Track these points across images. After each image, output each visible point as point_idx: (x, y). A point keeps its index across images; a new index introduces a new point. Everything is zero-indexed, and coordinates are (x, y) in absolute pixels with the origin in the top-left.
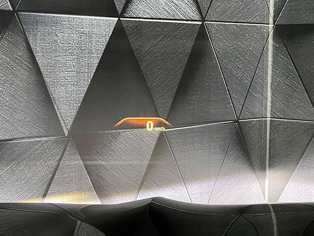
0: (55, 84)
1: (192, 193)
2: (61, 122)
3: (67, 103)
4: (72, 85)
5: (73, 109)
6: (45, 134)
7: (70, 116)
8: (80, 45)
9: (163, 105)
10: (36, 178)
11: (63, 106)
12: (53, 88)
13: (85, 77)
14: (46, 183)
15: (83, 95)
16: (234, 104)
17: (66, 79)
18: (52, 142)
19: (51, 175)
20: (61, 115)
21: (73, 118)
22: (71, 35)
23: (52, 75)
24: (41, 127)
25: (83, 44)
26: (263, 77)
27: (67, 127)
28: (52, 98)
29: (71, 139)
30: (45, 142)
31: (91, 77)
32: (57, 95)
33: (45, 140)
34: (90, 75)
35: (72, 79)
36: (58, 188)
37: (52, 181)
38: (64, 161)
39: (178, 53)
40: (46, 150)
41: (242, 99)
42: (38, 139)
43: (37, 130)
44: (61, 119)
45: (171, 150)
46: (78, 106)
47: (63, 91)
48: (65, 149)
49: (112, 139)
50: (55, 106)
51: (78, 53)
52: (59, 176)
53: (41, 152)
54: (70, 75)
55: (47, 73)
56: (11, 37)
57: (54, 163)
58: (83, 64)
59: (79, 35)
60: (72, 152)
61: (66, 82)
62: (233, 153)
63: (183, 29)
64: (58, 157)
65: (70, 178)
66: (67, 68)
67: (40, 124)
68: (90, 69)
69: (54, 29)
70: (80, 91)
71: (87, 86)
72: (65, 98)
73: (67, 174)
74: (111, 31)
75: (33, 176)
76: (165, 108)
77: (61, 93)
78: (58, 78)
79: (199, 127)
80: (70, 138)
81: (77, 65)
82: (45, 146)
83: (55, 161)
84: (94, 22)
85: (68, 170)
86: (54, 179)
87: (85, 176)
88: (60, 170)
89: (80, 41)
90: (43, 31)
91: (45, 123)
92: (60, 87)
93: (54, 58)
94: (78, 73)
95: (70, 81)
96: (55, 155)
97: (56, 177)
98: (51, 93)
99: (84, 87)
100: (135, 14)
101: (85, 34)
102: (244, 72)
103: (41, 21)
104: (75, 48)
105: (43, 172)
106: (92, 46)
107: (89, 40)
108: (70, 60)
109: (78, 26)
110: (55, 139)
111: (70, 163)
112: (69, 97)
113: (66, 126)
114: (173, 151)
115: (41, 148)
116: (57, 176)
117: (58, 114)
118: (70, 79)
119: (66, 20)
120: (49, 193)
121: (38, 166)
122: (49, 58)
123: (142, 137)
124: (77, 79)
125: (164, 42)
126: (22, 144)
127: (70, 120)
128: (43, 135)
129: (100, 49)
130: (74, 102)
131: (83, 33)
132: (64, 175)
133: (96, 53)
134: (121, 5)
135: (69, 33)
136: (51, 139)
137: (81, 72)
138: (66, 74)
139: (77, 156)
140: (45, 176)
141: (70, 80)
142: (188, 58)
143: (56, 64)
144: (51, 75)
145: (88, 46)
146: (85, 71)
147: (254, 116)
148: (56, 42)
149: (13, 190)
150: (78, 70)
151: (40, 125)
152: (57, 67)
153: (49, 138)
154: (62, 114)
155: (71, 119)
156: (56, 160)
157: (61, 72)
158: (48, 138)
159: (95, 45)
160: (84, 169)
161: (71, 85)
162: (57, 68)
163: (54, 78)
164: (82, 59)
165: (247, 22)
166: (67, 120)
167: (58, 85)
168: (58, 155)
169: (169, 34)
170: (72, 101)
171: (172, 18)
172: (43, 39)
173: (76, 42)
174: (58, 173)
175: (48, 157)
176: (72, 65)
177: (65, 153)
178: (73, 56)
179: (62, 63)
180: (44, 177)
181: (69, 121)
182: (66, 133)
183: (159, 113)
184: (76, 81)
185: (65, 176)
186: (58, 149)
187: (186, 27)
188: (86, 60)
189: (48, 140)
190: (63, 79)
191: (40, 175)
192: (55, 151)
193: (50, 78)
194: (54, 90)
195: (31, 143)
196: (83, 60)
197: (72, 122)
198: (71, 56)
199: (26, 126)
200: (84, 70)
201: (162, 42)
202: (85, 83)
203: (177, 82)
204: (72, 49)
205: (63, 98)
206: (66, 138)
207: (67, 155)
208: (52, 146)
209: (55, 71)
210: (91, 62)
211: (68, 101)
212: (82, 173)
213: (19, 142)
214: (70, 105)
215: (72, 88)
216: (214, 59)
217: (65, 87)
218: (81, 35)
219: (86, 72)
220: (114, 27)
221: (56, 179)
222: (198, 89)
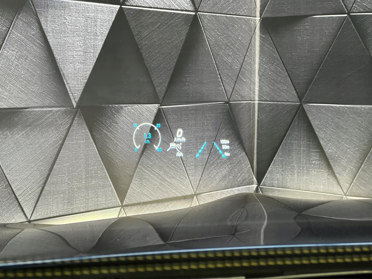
0: (64, 61)
1: (188, 165)
2: (70, 95)
3: (75, 78)
5: (81, 84)
6: (56, 104)
7: (78, 90)
8: (86, 28)
10: (48, 143)
11: (72, 81)
12: (62, 65)
13: (91, 57)
14: (57, 147)
15: (89, 72)
16: (225, 87)
17: (74, 58)
18: (62, 112)
19: (61, 141)
20: (70, 89)
21: (81, 92)
22: (78, 19)
23: (61, 53)
24: (52, 99)
25: (89, 27)
26: (251, 64)
28: (62, 74)
29: (79, 110)
30: (55, 112)
31: (96, 57)
32: (67, 71)
33: (56, 110)
34: (96, 55)
35: (79, 58)
36: (67, 153)
38: (73, 129)
39: (174, 39)
40: (57, 119)
42: (50, 109)
43: (49, 101)
44: (69, 92)
45: (167, 125)
46: (85, 82)
48: (74, 119)
49: (115, 112)
50: (64, 80)
51: (85, 35)
52: (68, 142)
53: (52, 120)
54: (77, 54)
55: (57, 51)
56: (25, 18)
57: (64, 130)
58: (89, 45)
59: (85, 19)
60: (80, 122)
62: (224, 130)
64: (67, 126)
65: (78, 145)
66: (75, 47)
68: (95, 50)
69: (63, 12)
70: (87, 68)
71: (93, 65)
73: (76, 141)
74: (113, 17)
75: (45, 141)
76: (162, 88)
78: (67, 56)
81: (84, 46)
82: (56, 115)
84: (98, 8)
85: (76, 138)
86: (64, 145)
88: (70, 137)
89: (86, 24)
90: (54, 13)
91: (55, 95)
92: (69, 64)
93: (64, 38)
94: (85, 52)
96: (65, 123)
97: (66, 144)
98: (61, 69)
99: (90, 65)
100: (135, 3)
101: (91, 18)
102: (234, 59)
103: (51, 5)
104: (82, 30)
105: (54, 138)
106: (97, 29)
107: (94, 24)
108: (77, 41)
109: (84, 11)
110: (65, 110)
111: (78, 132)
112: (77, 74)
113: (74, 99)
114: (170, 126)
115: (52, 117)
117: (67, 88)
118: (78, 58)
119: (74, 5)
120: (60, 157)
121: (50, 132)
122: (59, 38)
123: (142, 112)
124: (84, 58)
125: (161, 29)
126: (36, 112)
128: (54, 105)
129: (104, 33)
130: (81, 78)
131: (89, 18)
133: (100, 35)
135: (76, 17)
136: (61, 110)
137: (88, 52)
138: (74, 53)
139: (84, 125)
140: (56, 142)
142: (183, 44)
143: (65, 44)
145: (93, 29)
147: (243, 98)
148: (65, 24)
149: (28, 152)
150: (84, 50)
151: (52, 96)
153: (59, 108)
155: (78, 93)
156: (66, 128)
157: (70, 51)
159: (99, 28)
160: (91, 137)
161: (79, 63)
162: (66, 48)
163: (63, 56)
165: (237, 14)
166: (76, 93)
167: (67, 62)
168: (67, 124)
169: (165, 21)
170: (79, 77)
171: (168, 8)
172: (53, 21)
173: (82, 25)
174: (67, 140)
175: (59, 125)
176: (80, 46)
177: (74, 122)
178: (80, 38)
179: (70, 43)
181: (77, 95)
182: (75, 105)
186: (68, 118)
187: (181, 17)
188: (92, 41)
189: (59, 110)
190: (71, 57)
191: (52, 140)
192: (64, 120)
193: (60, 56)
194: (64, 66)
195: (44, 112)
196: (89, 41)
197: (79, 95)
198: (78, 37)
199: (39, 97)
200: (90, 50)
201: (159, 29)
202: (91, 62)
203: (173, 64)
204: (79, 31)
205: (72, 74)
206: (75, 110)
207: (75, 124)
208: (62, 115)
209: (64, 50)
210: (96, 44)
212: (89, 141)
213: (33, 111)
214: (78, 81)
215: (80, 66)
216: (207, 46)
217: (73, 65)
218: (87, 20)
219: (91, 52)
220: (116, 14)
221: (66, 145)
222: (192, 72)
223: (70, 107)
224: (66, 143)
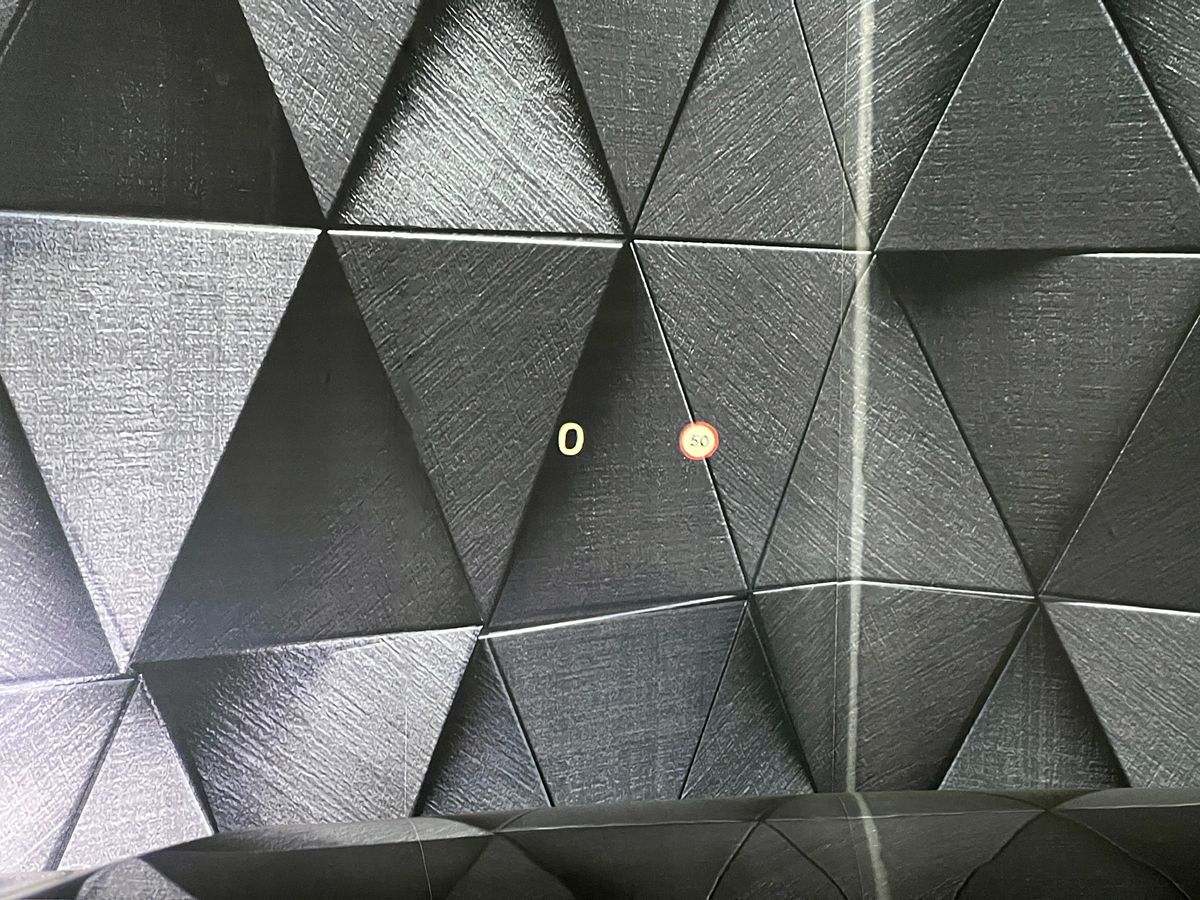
0: (78, 478)
2: (101, 619)
3: (125, 547)
4: (146, 481)
5: (149, 569)
6: (40, 667)
7: (138, 595)
8: (178, 329)
9: (482, 544)
11: (111, 559)
12: (72, 493)
13: (195, 450)
14: (41, 852)
15: (187, 517)
16: (738, 533)
17: (124, 460)
18: (65, 695)
19: (61, 824)
20: (101, 595)
21: (150, 603)
22: (143, 293)
23: (67, 446)
24: (24, 644)
25: (189, 325)
27: (126, 638)
28: (67, 532)
29: (141, 681)
30: (37, 700)
31: (218, 450)
32: (89, 518)
33: (39, 690)
34: (217, 440)
35: (146, 458)
37: (65, 846)
38: (113, 766)
39: (537, 353)
40: (42, 729)
41: (764, 517)
42: (13, 690)
44: (100, 609)
46: (170, 558)
47: (113, 502)
48: (117, 724)
49: (297, 676)
50: (79, 559)
51: (171, 362)
52: (92, 825)
53: (23, 736)
54: (137, 445)
55: (48, 436)
57: (74, 775)
58: (189, 400)
59: (173, 291)
60: (145, 732)
61: (122, 467)
63: (557, 267)
64: (87, 754)
66: (128, 415)
67: (21, 631)
68: (215, 419)
69: (75, 271)
70: (178, 501)
71: (203, 484)
72: (119, 528)
73: (124, 815)
74: (293, 277)
76: (491, 557)
77: (102, 513)
78: (92, 455)
79: (613, 622)
80: (136, 682)
81: (166, 406)
82: (38, 712)
83: (76, 768)
84: (229, 246)
85: (127, 802)
86: (72, 839)
87: (192, 819)
88: (98, 802)
89: (178, 314)
90: (34, 278)
91: (39, 628)
92: (99, 490)
93: (78, 380)
94: (169, 433)
95: (138, 466)
96: (80, 745)
97: (82, 832)
98: (65, 513)
99: (191, 487)
100: (384, 214)
101: (196, 288)
102: (773, 418)
103: (24, 241)
104: (158, 342)
105: (30, 812)
106: (222, 333)
107: (210, 312)
108: (138, 388)
109: (169, 259)
110: (80, 686)
111: (136, 774)
112: (134, 527)
113: (121, 636)
115: (21, 722)
116: (85, 824)
117: (91, 593)
118: (138, 459)
119: (124, 239)
121: (10, 789)
122: (58, 379)
124: (167, 459)
125: (489, 317)
127: (138, 612)
128: (31, 671)
129: (254, 345)
130: (152, 542)
131: (190, 287)
132: (115, 821)
133: (237, 358)
134: (330, 180)
135: (134, 287)
136: (62, 688)
137: (182, 431)
138: (121, 439)
139: (162, 744)
140: (36, 828)
141: (139, 463)
142: (575, 375)
143: (84, 403)
144: (63, 445)
145: (208, 333)
146: (197, 426)
148: (84, 319)
150: (168, 424)
151: (21, 634)
152: (88, 415)
153: (55, 682)
154: (108, 591)
155: (139, 609)
156: (81, 764)
157: (104, 432)
158: (50, 682)
159: (233, 328)
161: (143, 481)
162: (87, 419)
163: (75, 457)
164: (187, 381)
166: (128, 611)
167: (93, 480)
168: (88, 745)
169: (505, 284)
170: (146, 539)
171: (515, 227)
172: (32, 310)
173: (161, 321)
175: (51, 755)
176: (148, 407)
177: (117, 737)
178: (151, 373)
179: (106, 400)
180: (35, 833)
181: (132, 616)
182: (123, 662)
183: (470, 573)
184: (163, 464)
185: (117, 824)
186: (91, 722)
187: (568, 261)
188: (201, 385)
189: (48, 693)
190: (109, 459)
191: (19, 825)
192: (77, 729)
193: (61, 456)
194: (78, 501)
196: (190, 384)
197: (144, 617)
198: (141, 372)
200: (191, 423)
201: (478, 315)
202: (198, 472)
203: (533, 459)
204: (145, 346)
205: (112, 530)
206: (123, 681)
207: (122, 743)
208: (66, 710)
209: (80, 430)
210: (218, 394)
211: (132, 541)
212: (182, 809)
214: (138, 556)
215: (148, 493)
216: (667, 373)
217: (117, 489)
218: (182, 295)
219: (199, 429)
220: (304, 264)
221: (82, 839)
222: (609, 484)
223: (100, 672)
224: (84, 828)
